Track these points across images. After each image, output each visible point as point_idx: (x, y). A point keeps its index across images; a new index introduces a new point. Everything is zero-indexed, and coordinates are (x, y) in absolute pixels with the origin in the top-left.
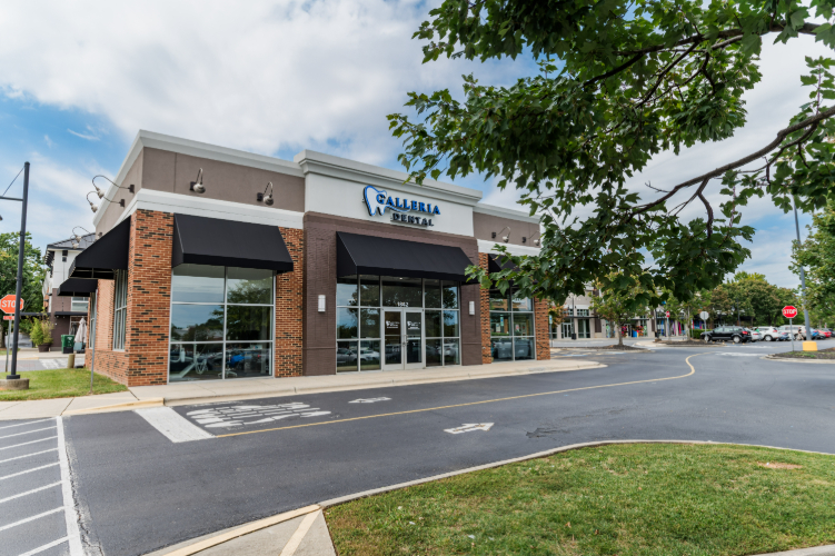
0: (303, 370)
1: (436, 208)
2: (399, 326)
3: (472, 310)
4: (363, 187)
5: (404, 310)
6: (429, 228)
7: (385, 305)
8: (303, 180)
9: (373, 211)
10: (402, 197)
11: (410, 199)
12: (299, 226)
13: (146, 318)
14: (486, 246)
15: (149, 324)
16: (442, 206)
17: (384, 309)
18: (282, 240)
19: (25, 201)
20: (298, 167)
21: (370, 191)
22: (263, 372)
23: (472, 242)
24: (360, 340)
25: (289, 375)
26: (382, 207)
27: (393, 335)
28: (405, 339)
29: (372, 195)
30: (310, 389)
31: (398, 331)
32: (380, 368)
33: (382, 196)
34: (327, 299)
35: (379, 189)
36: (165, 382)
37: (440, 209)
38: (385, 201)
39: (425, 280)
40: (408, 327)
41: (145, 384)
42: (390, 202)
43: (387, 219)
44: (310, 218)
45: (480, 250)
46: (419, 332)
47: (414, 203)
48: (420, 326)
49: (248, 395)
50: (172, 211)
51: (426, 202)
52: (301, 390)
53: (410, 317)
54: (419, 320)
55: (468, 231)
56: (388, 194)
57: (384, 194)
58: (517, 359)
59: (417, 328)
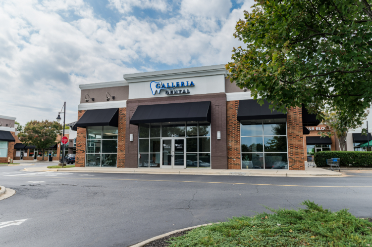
1: (192, 83)
2: (171, 146)
3: (219, 136)
4: (150, 82)
5: (173, 138)
7: (162, 137)
9: (154, 93)
16: (195, 81)
17: (162, 139)
19: (65, 113)
23: (224, 96)
24: (149, 153)
25: (121, 167)
26: (159, 90)
27: (167, 151)
28: (173, 153)
29: (154, 85)
31: (169, 149)
34: (134, 135)
35: (157, 82)
36: (84, 166)
38: (161, 86)
40: (175, 147)
42: (163, 86)
44: (129, 102)
45: (229, 100)
46: (182, 150)
47: (178, 83)
48: (183, 147)
50: (86, 109)
53: (177, 141)
54: (183, 143)
55: (222, 90)
56: (163, 83)
57: (160, 83)
59: (181, 147)
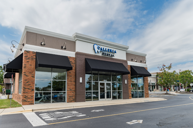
0: (75, 100)
1: (115, 51)
2: (104, 87)
3: (126, 82)
4: (93, 44)
5: (105, 82)
6: (113, 57)
7: (99, 81)
8: (75, 42)
9: (96, 52)
10: (105, 48)
11: (107, 48)
12: (74, 56)
13: (28, 84)
14: (130, 63)
15: (28, 86)
16: (117, 51)
17: (100, 82)
18: (69, 60)
20: (73, 38)
21: (95, 46)
22: (63, 101)
23: (126, 62)
24: (92, 91)
25: (71, 102)
26: (99, 51)
27: (102, 90)
28: (106, 91)
29: (96, 47)
30: (78, 107)
31: (104, 88)
32: (98, 100)
33: (99, 47)
34: (82, 79)
35: (98, 45)
36: (33, 104)
37: (116, 52)
38: (100, 49)
39: (112, 73)
40: (107, 87)
41: (27, 104)
42: (101, 49)
43: (100, 54)
44: (77, 54)
45: (128, 64)
46: (110, 89)
47: (108, 50)
48: (110, 87)
49: (59, 108)
50: (35, 51)
51: (112, 49)
52: (75, 107)
53: (107, 84)
54: (110, 85)
55: (124, 58)
56: (101, 47)
57: (99, 46)
58: (139, 97)
59: (109, 88)
